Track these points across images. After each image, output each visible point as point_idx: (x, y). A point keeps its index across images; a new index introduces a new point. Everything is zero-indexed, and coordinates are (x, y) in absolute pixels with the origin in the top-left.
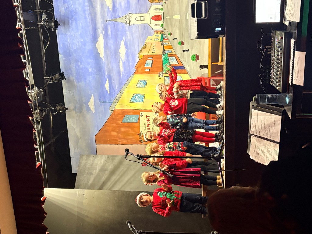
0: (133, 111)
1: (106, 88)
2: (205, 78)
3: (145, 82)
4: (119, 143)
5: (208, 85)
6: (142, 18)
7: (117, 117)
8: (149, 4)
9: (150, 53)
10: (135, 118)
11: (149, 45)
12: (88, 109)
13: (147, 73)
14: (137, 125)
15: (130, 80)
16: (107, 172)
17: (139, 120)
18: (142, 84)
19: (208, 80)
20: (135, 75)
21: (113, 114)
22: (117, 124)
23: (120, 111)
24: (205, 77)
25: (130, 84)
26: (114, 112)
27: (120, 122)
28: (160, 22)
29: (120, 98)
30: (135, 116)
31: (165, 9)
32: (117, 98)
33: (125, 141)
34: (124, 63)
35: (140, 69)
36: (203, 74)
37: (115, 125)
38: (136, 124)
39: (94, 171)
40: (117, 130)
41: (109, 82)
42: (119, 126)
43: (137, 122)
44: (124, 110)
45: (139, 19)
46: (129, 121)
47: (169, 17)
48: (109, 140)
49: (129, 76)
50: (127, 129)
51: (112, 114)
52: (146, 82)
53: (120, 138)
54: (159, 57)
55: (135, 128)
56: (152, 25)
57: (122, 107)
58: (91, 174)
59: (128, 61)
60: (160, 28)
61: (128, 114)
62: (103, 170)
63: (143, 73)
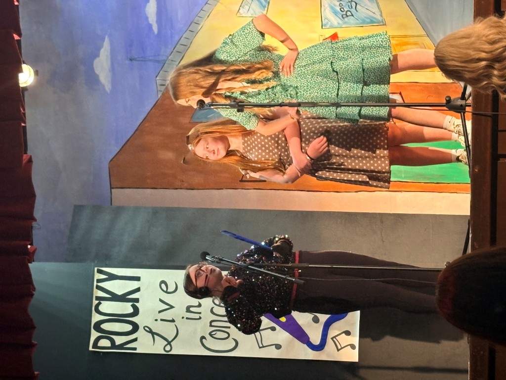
1: (147, 18)
4: (180, 183)
12: (93, 79)
18: (256, 5)
25: (219, 7)
29: (187, 47)
32: (179, 48)
33: (198, 179)
37: (169, 129)
39: (116, 250)
40: (177, 145)
42: (182, 131)
48: (149, 174)
51: (163, 94)
52: (266, 0)
53: (184, 170)
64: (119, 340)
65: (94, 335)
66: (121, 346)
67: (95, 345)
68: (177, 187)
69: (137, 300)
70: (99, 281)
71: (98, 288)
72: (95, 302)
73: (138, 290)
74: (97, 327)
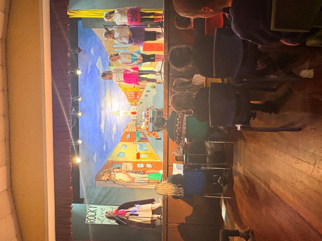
0: (118, 162)
3: (126, 146)
6: (126, 113)
7: (109, 165)
8: (130, 106)
9: (130, 131)
11: (129, 127)
13: (127, 141)
15: (118, 145)
16: (102, 196)
17: (121, 166)
18: (124, 147)
20: (121, 142)
23: (111, 162)
25: (117, 147)
26: (107, 162)
28: (136, 115)
29: (111, 154)
31: (138, 109)
34: (115, 136)
35: (124, 139)
39: (95, 196)
41: (106, 146)
44: (113, 162)
45: (125, 113)
47: (140, 113)
49: (117, 143)
54: (134, 133)
56: (131, 117)
57: (112, 160)
59: (117, 135)
60: (136, 118)
61: (115, 164)
62: (99, 195)
63: (125, 141)
64: (92, 221)
65: (87, 219)
66: (92, 222)
67: (87, 222)
69: (96, 212)
70: (88, 208)
71: (88, 209)
72: (87, 212)
73: (96, 210)
74: (87, 218)
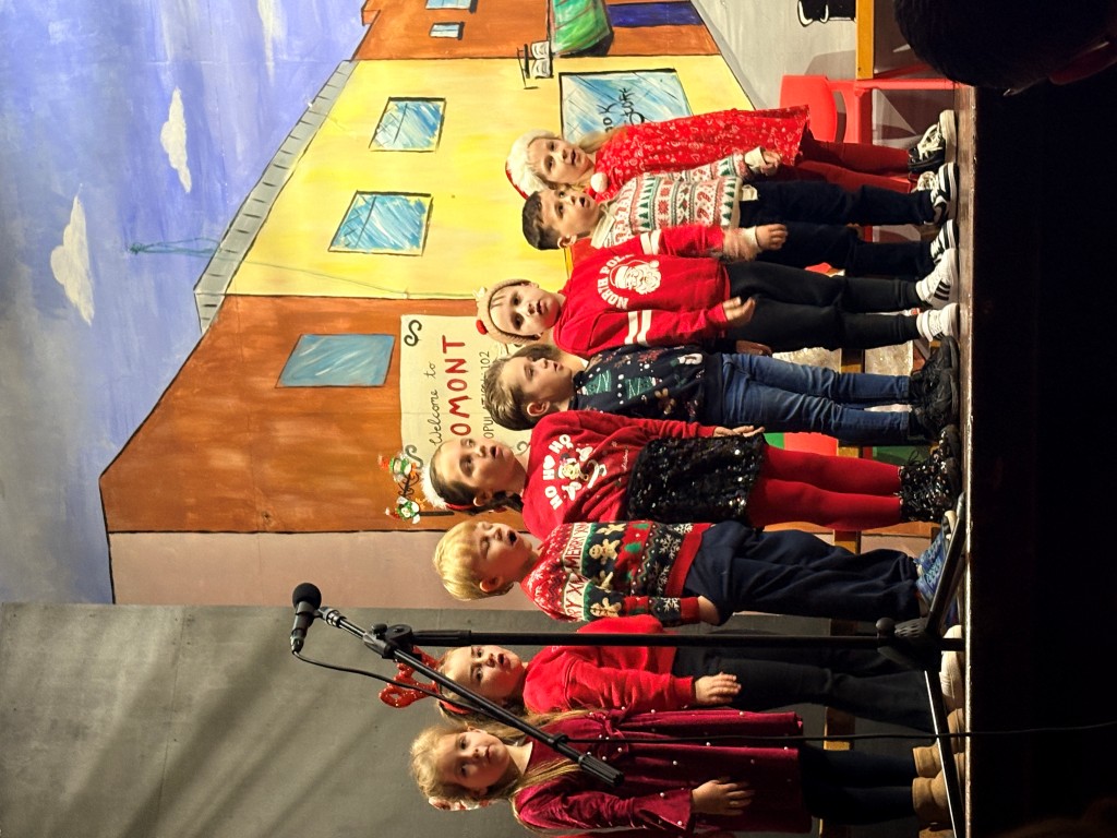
0: (354, 311)
2: (837, 85)
3: (428, 111)
4: (261, 520)
5: (852, 136)
7: (247, 352)
10: (364, 356)
13: (446, 51)
14: (377, 402)
15: (331, 101)
16: (182, 717)
17: (393, 368)
18: (411, 125)
19: (856, 101)
20: (362, 63)
21: (221, 328)
22: (248, 394)
23: (263, 312)
24: (835, 73)
25: (329, 129)
26: (224, 312)
27: (265, 383)
29: (261, 221)
30: (366, 341)
32: (243, 222)
33: (300, 511)
35: (398, 25)
36: (825, 56)
37: (230, 403)
38: (371, 397)
39: (99, 712)
40: (250, 437)
42: (260, 407)
43: (380, 382)
44: (293, 306)
46: (324, 376)
48: (191, 501)
50: (314, 431)
51: (212, 327)
52: (435, 112)
53: (269, 492)
55: (367, 426)
57: (280, 281)
58: (78, 732)
61: (317, 330)
62: (154, 702)
63: (416, 50)
68: (256, 529)
